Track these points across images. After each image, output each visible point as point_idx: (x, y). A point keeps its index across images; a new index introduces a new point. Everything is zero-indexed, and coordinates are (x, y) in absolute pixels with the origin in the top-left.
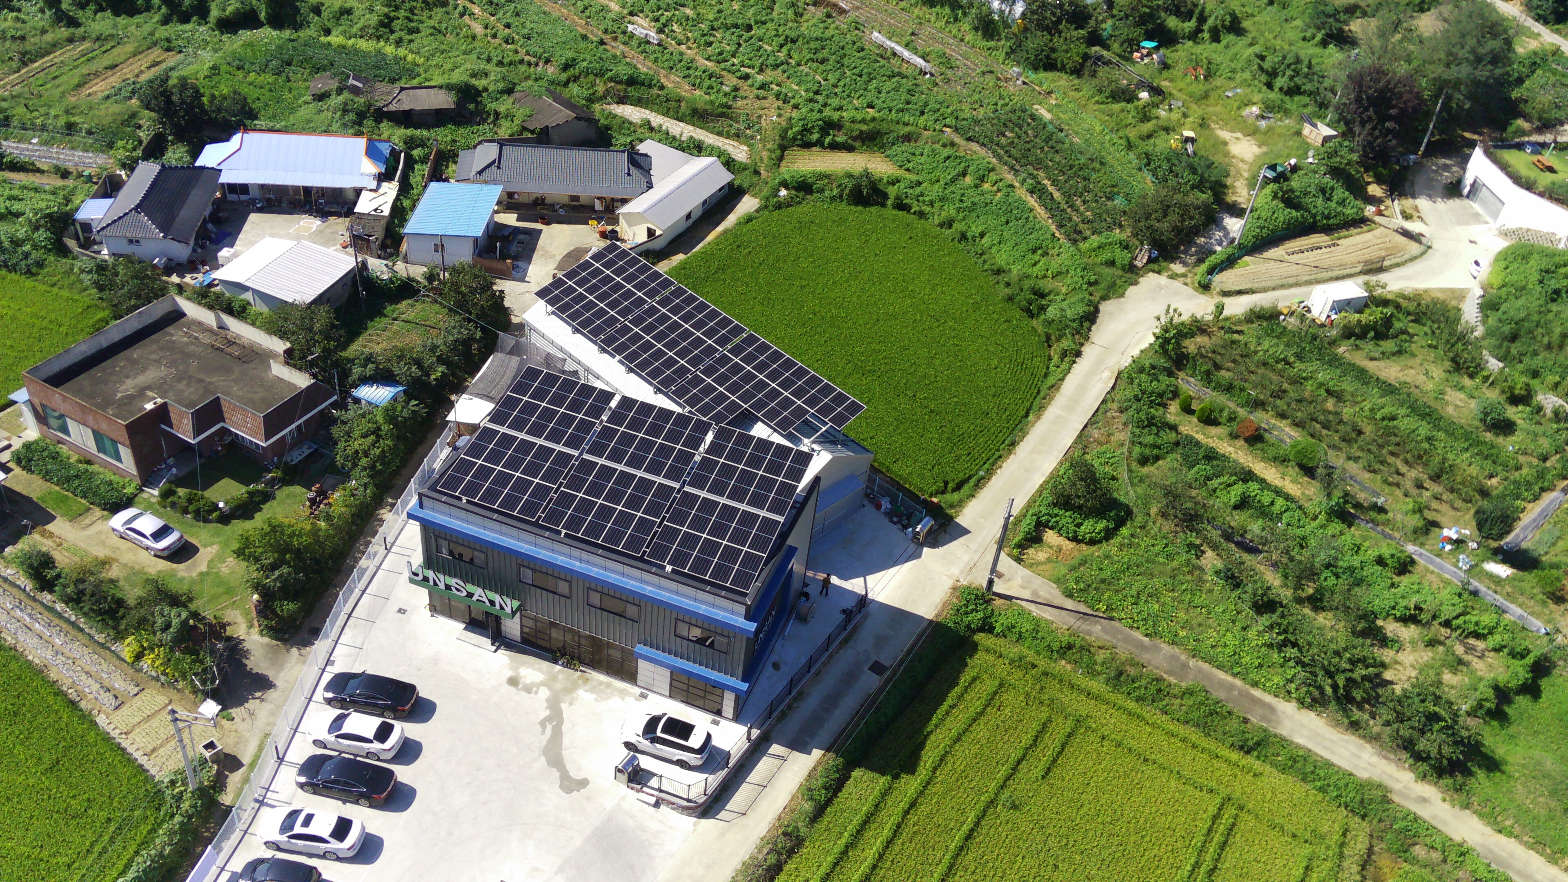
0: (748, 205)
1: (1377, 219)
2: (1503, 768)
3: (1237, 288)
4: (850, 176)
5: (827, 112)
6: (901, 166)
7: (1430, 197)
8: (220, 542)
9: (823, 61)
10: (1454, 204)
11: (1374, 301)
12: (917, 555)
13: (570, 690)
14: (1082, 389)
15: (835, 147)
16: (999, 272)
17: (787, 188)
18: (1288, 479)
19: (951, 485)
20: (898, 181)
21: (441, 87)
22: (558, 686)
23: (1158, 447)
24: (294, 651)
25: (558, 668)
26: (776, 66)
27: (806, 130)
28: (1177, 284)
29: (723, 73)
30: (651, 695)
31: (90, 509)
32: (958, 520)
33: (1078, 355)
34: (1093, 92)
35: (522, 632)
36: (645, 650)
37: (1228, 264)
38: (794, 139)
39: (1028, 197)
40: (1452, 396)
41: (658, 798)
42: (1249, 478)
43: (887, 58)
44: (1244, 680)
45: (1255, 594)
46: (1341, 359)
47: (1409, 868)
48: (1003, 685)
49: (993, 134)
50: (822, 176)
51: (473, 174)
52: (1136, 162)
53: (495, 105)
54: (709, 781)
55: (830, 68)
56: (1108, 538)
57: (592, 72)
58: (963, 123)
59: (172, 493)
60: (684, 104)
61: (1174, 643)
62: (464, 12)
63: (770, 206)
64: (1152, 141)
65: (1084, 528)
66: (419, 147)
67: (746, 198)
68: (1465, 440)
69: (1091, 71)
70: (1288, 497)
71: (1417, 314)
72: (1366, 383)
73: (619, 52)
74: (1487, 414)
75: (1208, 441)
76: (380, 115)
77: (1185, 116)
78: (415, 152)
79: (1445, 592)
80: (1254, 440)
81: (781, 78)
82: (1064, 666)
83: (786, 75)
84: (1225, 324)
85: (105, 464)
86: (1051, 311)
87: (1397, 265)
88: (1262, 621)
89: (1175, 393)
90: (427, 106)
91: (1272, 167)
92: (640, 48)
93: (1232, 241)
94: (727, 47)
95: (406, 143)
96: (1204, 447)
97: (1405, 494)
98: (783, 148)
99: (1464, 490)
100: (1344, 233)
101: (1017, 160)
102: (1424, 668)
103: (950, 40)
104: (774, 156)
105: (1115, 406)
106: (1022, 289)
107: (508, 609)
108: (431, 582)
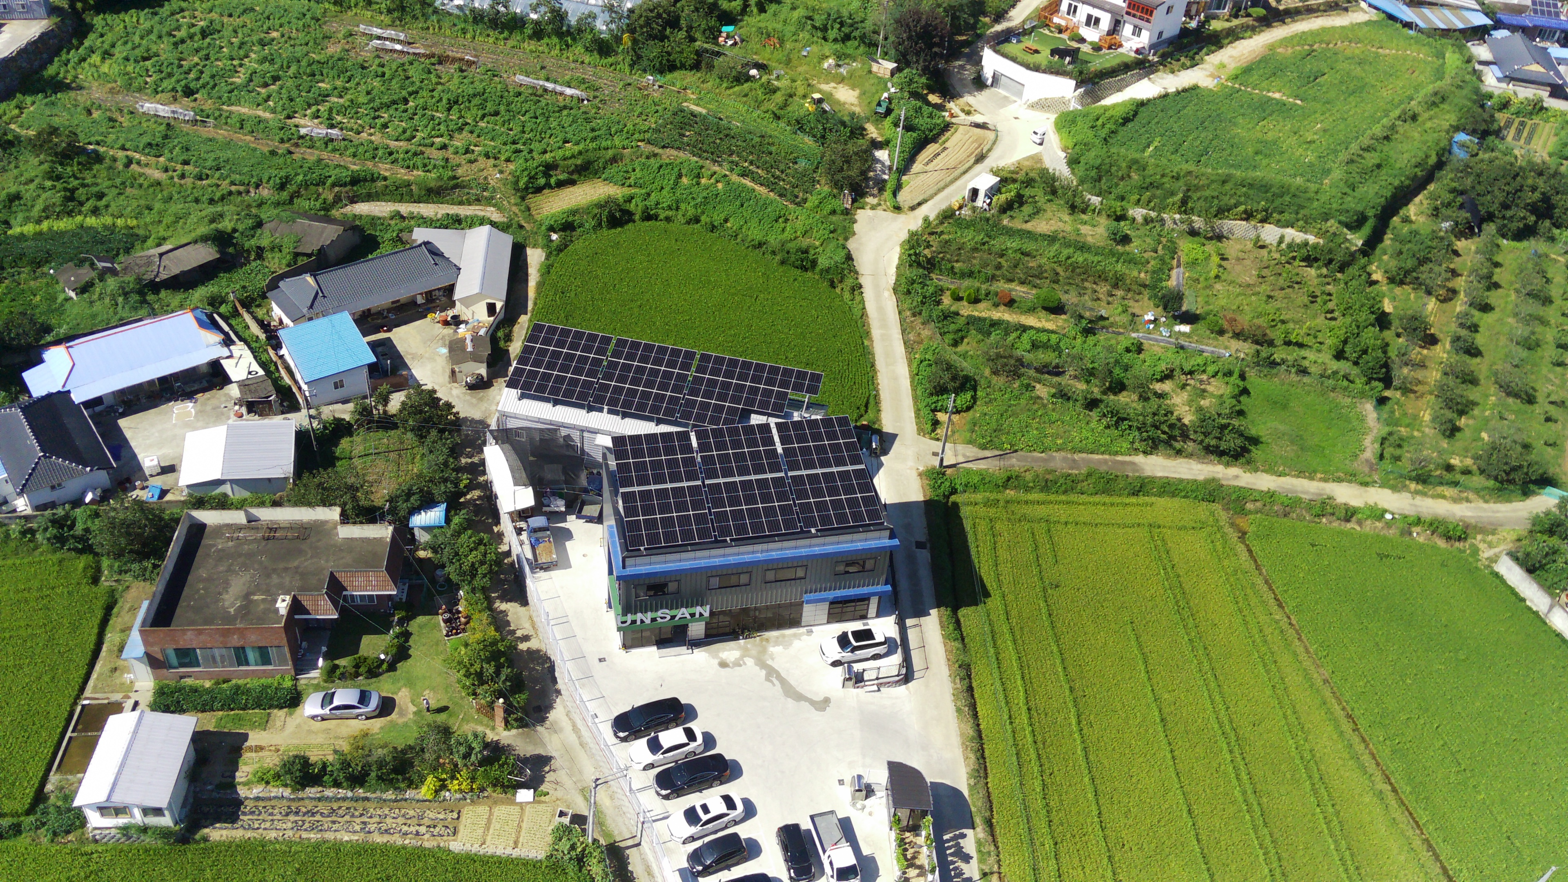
0: (535, 257)
1: (954, 120)
2: (1261, 440)
3: (916, 202)
4: (598, 205)
5: (539, 158)
6: (623, 184)
7: (970, 93)
8: (405, 685)
9: (496, 113)
10: (986, 93)
11: (1004, 181)
12: (880, 465)
13: (764, 651)
14: (881, 309)
15: (561, 184)
16: (760, 245)
17: (555, 232)
18: (1043, 320)
19: (863, 409)
20: (632, 198)
21: (194, 242)
22: (754, 652)
23: (961, 330)
24: (539, 728)
25: (742, 642)
26: (461, 129)
27: (532, 178)
28: (879, 212)
29: (423, 149)
30: (814, 628)
31: (270, 714)
32: (885, 430)
33: (861, 287)
34: (718, 80)
35: (706, 629)
36: (812, 596)
37: (899, 187)
38: (527, 188)
39: (744, 181)
40: (1085, 229)
41: (878, 685)
42: (1025, 328)
43: (541, 96)
44: (1110, 454)
45: (1086, 399)
46: (1011, 229)
47: (1252, 517)
48: (991, 520)
49: (677, 137)
50: (574, 212)
51: (305, 310)
52: (788, 128)
53: (253, 242)
54: (896, 659)
55: (507, 118)
56: (975, 403)
57: (312, 184)
58: (647, 135)
59: (336, 667)
60: (413, 187)
61: (1059, 450)
62: (129, 162)
63: (554, 252)
64: (789, 109)
65: (958, 402)
66: (221, 304)
67: (529, 251)
68: (1113, 256)
69: (707, 64)
70: (1053, 332)
71: (1029, 182)
72: (1036, 240)
73: (315, 158)
74: (1115, 234)
75: (983, 315)
76: (155, 287)
77: (794, 81)
78: (223, 309)
79: (1169, 354)
80: (1010, 303)
81: (473, 138)
82: (1010, 493)
83: (475, 135)
84: (929, 230)
85: (246, 674)
86: (823, 262)
87: (989, 150)
88: (1095, 414)
89: (942, 290)
90: (194, 264)
91: (879, 104)
92: (330, 147)
93: (890, 168)
94: (404, 124)
95: (209, 304)
96: (985, 319)
97: (1109, 303)
98: (523, 198)
99: (1134, 287)
100: (943, 138)
101: (712, 153)
102: (1190, 403)
103: (573, 65)
104: (523, 208)
105: (908, 313)
106: (788, 252)
107: (707, 614)
108: (638, 623)
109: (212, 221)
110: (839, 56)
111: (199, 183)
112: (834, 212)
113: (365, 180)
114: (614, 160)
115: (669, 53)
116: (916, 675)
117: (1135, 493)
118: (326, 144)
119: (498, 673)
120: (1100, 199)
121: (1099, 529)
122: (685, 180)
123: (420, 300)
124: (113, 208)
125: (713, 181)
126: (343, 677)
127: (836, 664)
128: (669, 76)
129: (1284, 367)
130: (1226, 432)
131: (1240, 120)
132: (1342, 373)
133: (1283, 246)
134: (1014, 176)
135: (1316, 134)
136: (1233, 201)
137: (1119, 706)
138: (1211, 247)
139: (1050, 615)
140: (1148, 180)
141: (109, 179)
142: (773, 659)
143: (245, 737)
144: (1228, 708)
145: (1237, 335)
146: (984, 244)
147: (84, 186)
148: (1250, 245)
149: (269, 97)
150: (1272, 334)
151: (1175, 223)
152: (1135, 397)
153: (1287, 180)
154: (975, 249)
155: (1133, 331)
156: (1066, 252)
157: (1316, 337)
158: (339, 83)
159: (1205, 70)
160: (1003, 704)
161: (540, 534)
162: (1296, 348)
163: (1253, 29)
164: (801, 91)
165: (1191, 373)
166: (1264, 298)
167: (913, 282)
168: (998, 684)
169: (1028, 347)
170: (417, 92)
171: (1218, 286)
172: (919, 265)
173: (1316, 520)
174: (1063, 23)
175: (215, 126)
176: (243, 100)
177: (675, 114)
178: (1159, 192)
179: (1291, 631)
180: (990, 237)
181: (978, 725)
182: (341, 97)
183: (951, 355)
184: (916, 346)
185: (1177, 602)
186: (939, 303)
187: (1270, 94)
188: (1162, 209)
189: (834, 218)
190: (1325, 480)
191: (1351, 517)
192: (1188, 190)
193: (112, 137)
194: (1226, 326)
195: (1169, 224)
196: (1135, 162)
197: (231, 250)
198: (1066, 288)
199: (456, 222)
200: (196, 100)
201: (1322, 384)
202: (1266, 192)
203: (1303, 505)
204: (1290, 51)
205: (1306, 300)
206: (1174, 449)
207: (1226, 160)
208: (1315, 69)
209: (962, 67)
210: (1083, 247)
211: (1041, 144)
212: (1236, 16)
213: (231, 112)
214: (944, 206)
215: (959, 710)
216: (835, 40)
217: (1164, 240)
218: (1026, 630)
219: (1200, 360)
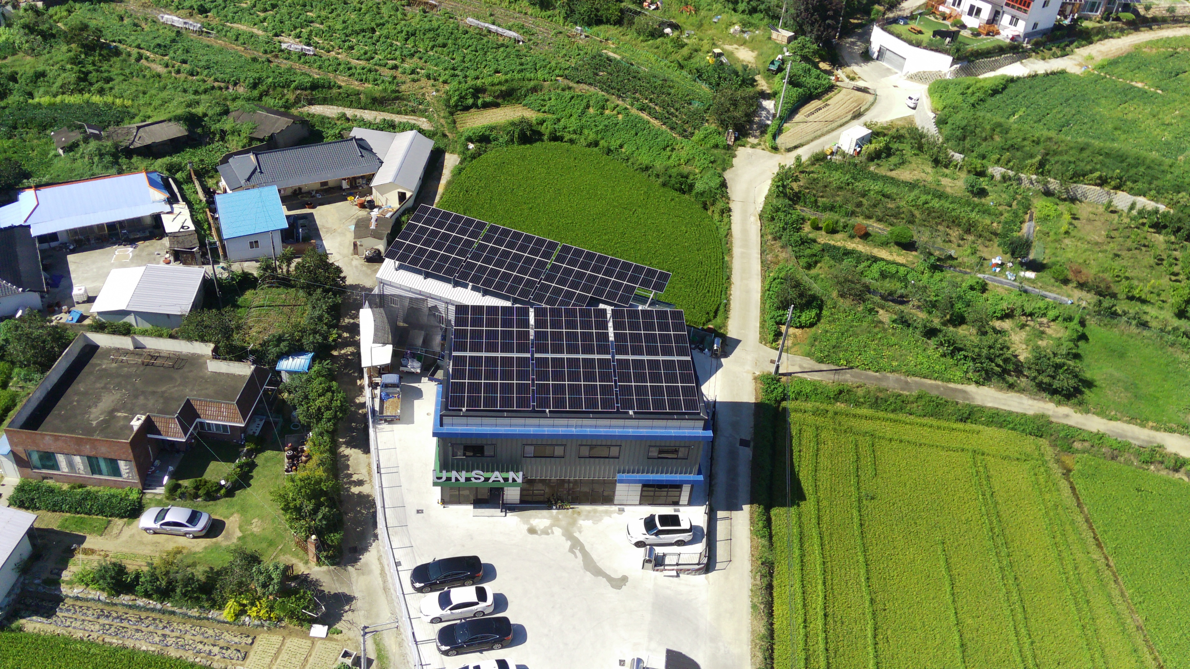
0: (451, 161)
1: (838, 83)
2: (1095, 383)
3: (793, 145)
4: (513, 124)
5: (470, 82)
6: (539, 110)
7: (857, 63)
8: (238, 511)
9: (444, 46)
10: (871, 65)
11: (875, 134)
12: (720, 366)
13: (574, 523)
14: (745, 231)
15: (486, 106)
16: (647, 168)
17: (472, 142)
18: (894, 254)
19: (712, 314)
20: (544, 121)
21: (170, 120)
22: (564, 523)
23: (815, 255)
24: (350, 568)
25: (554, 512)
26: (412, 55)
27: (462, 98)
28: (758, 151)
29: (377, 67)
30: (626, 508)
31: (110, 521)
32: (729, 335)
33: (730, 210)
34: (635, 34)
35: (521, 495)
36: (625, 476)
37: (779, 131)
38: (456, 106)
39: (641, 114)
40: (945, 181)
41: (677, 571)
42: (875, 259)
43: (485, 36)
44: (942, 380)
45: (925, 327)
46: (876, 174)
47: (1079, 455)
48: (817, 428)
49: (591, 75)
50: (492, 128)
51: (243, 182)
52: (689, 76)
53: (218, 126)
54: (700, 547)
55: (451, 49)
56: (819, 320)
57: (279, 85)
58: (567, 72)
59: (179, 486)
60: (362, 96)
61: (893, 371)
62: (140, 58)
63: (468, 158)
64: (692, 61)
65: (803, 318)
66: (177, 171)
67: (447, 156)
68: (969, 205)
69: (629, 20)
70: (902, 265)
71: (899, 138)
72: (899, 186)
73: (288, 66)
74: (973, 187)
75: (839, 244)
76: (129, 153)
77: (701, 39)
78: (178, 176)
79: (1012, 296)
80: (865, 236)
81: (421, 63)
82: (840, 406)
83: (423, 61)
84: (801, 169)
85: (100, 483)
86: (699, 186)
87: (867, 110)
88: (932, 342)
89: (803, 219)
90: (165, 138)
91: (772, 63)
92: (302, 60)
93: (774, 116)
94: (367, 48)
95: (167, 170)
96: (839, 248)
97: (959, 246)
98: (452, 114)
99: (985, 234)
100: (827, 97)
101: (619, 90)
102: (1027, 342)
103: (518, 15)
104: (449, 121)
105: (770, 237)
106: (670, 177)
107: (519, 480)
108: (453, 480)
109: (189, 105)
110: (746, 26)
111: (190, 78)
112: (716, 146)
113: (323, 87)
114: (534, 90)
115: (597, 10)
116: (718, 566)
117: (963, 420)
118: (300, 58)
119: (315, 511)
120: (962, 156)
121: (924, 449)
122: (591, 111)
123: (345, 185)
124: (116, 91)
125: (615, 112)
126: (183, 496)
127: (640, 544)
128: (595, 29)
129: (1125, 319)
130: (1061, 371)
131: (1103, 101)
132: (1183, 330)
133: (1134, 212)
134: (886, 132)
135: (1174, 118)
136: (1089, 167)
137: (919, 625)
138: (1063, 207)
139: (861, 525)
140: (1009, 142)
141: (122, 69)
142: (580, 532)
143: (82, 539)
144: (1032, 643)
145: (1081, 286)
146: (848, 184)
147: (97, 71)
148: (1101, 209)
149: (265, 19)
150: (1115, 288)
151: (1032, 183)
152: (974, 331)
153: (1143, 153)
154: (840, 188)
155: (979, 271)
156: (923, 198)
157: (1159, 295)
158: (324, 13)
159: (1075, 60)
160: (800, 606)
161: (390, 390)
162: (1139, 303)
163: (1122, 31)
164: (706, 48)
165: (1031, 315)
166: (1111, 256)
167: (778, 210)
168: (798, 585)
169: (877, 276)
170: (384, 25)
171: (1067, 241)
172: (785, 195)
173: (1144, 466)
174: (948, 11)
175: (216, 38)
176: (243, 19)
177: (594, 57)
178: (1018, 154)
179: (1108, 572)
180: (855, 179)
181: (772, 624)
182: (322, 23)
183: (803, 276)
184: (772, 266)
185: (992, 530)
186: (798, 230)
187: (1133, 83)
188: (1020, 168)
189: (715, 151)
190: (1157, 429)
191: (1180, 467)
192: (1047, 154)
193: (133, 38)
194: (1070, 276)
195: (1026, 183)
196: (1000, 125)
197: (199, 131)
198: (920, 228)
199: (391, 127)
200: (207, 17)
201: (1161, 338)
202: (1122, 161)
203: (1131, 451)
204: (1154, 51)
205: (1152, 261)
206: (1007, 382)
207: (1086, 131)
208: (1177, 67)
209: (853, 43)
210: (941, 196)
211: (914, 108)
212: (1107, 19)
213: (232, 28)
214: (817, 150)
215: (754, 606)
216: (743, 12)
217: (1019, 197)
218: (835, 536)
219: (1041, 304)
